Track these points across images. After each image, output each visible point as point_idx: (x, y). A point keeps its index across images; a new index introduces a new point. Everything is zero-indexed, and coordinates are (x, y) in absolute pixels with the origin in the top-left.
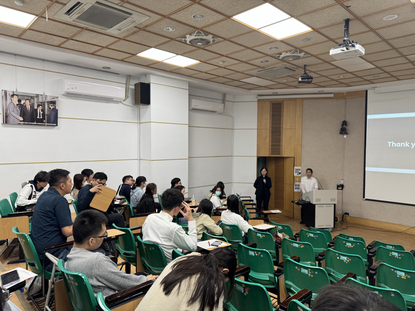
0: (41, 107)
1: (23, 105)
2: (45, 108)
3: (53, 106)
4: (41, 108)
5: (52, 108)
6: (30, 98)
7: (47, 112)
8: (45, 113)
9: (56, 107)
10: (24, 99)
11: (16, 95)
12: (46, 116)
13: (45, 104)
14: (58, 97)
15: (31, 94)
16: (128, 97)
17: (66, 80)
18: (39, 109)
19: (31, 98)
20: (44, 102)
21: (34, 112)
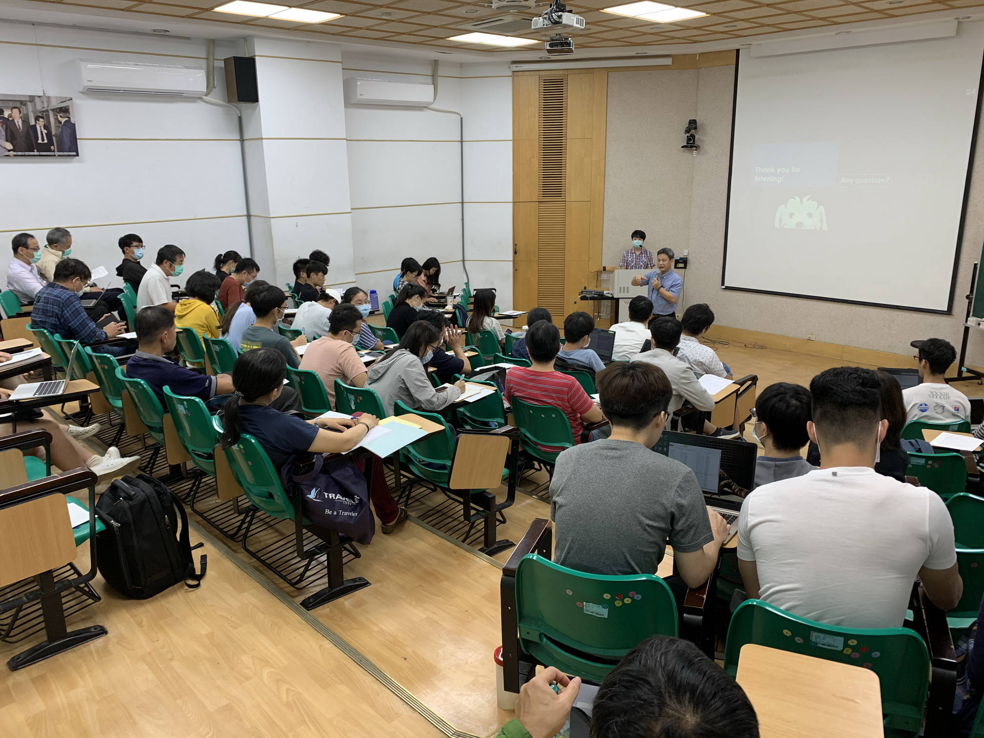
0: (43, 120)
1: (8, 119)
3: (65, 117)
4: (43, 123)
5: (63, 120)
6: (20, 103)
8: (52, 131)
9: (71, 119)
10: (7, 108)
12: (54, 138)
14: (71, 99)
15: (20, 96)
16: (215, 88)
17: (82, 63)
18: (38, 124)
20: (47, 111)
21: (31, 131)
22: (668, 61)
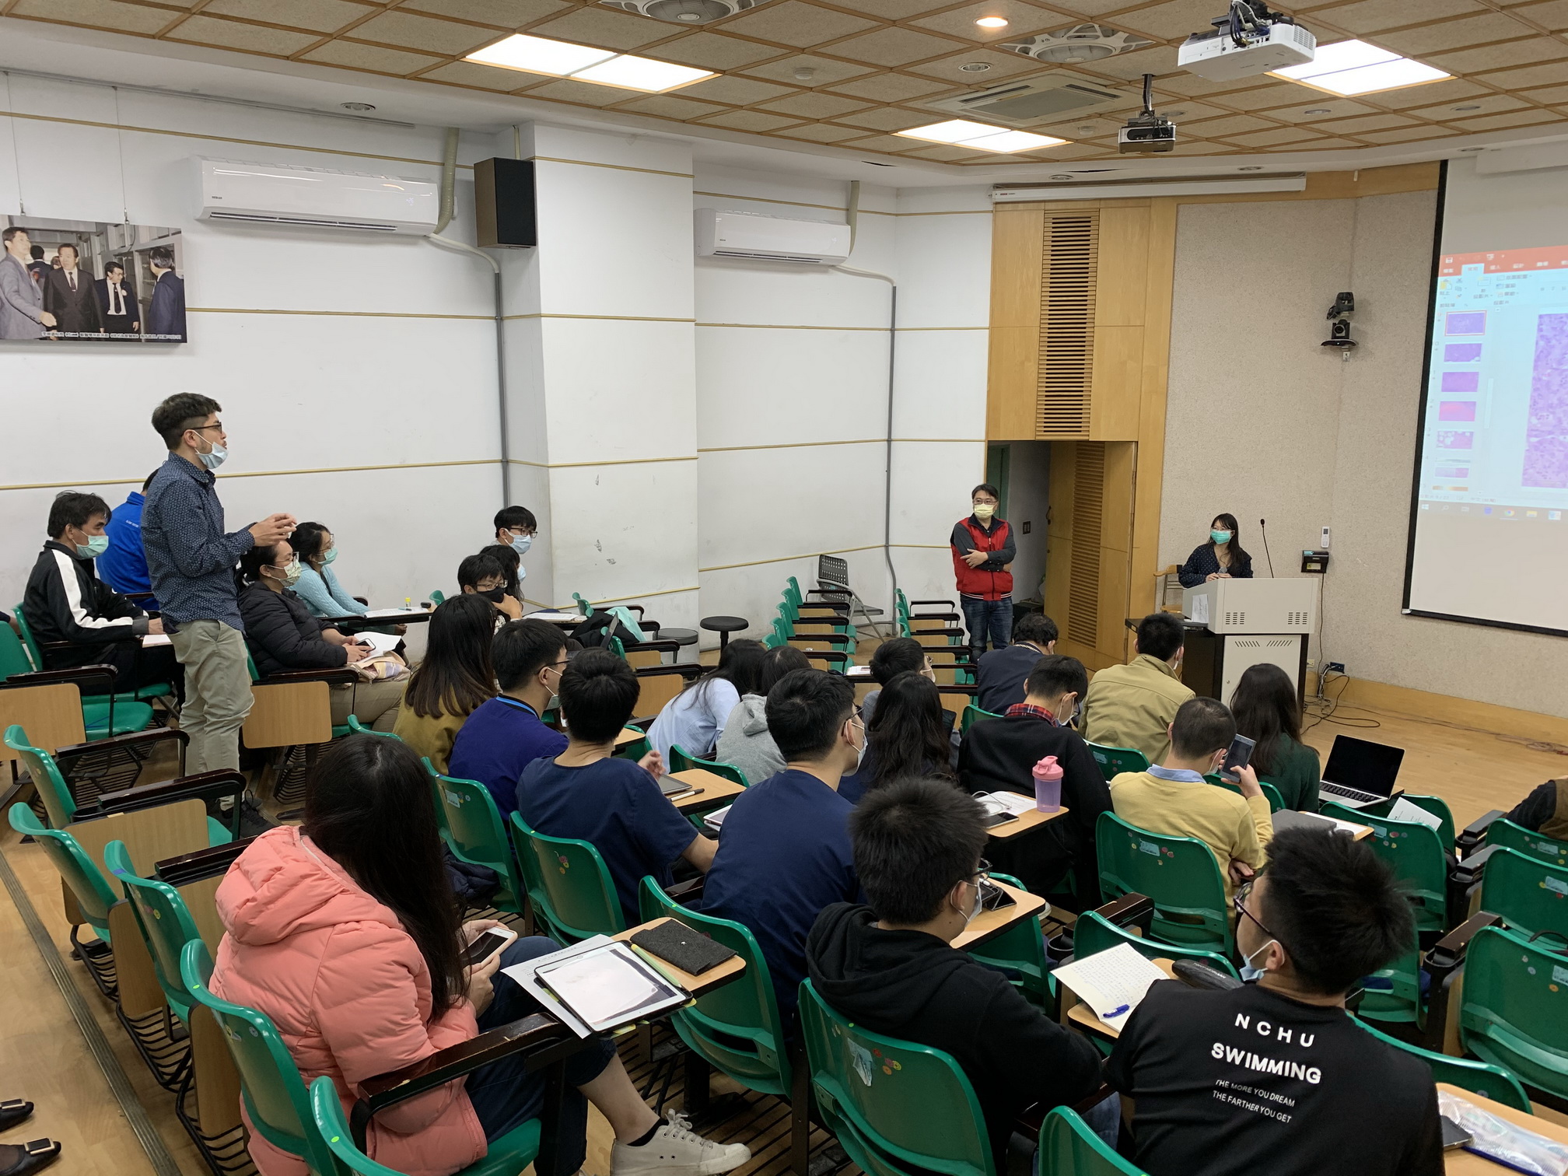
0: (120, 271)
1: (51, 267)
3: (164, 267)
4: (121, 277)
6: (76, 237)
7: (145, 290)
8: (136, 294)
9: (177, 270)
11: (23, 230)
12: (140, 306)
13: (133, 260)
14: (180, 232)
15: (78, 222)
16: (453, 218)
17: (204, 162)
18: (111, 279)
19: (80, 238)
20: (130, 253)
21: (94, 291)
22: (1299, 184)
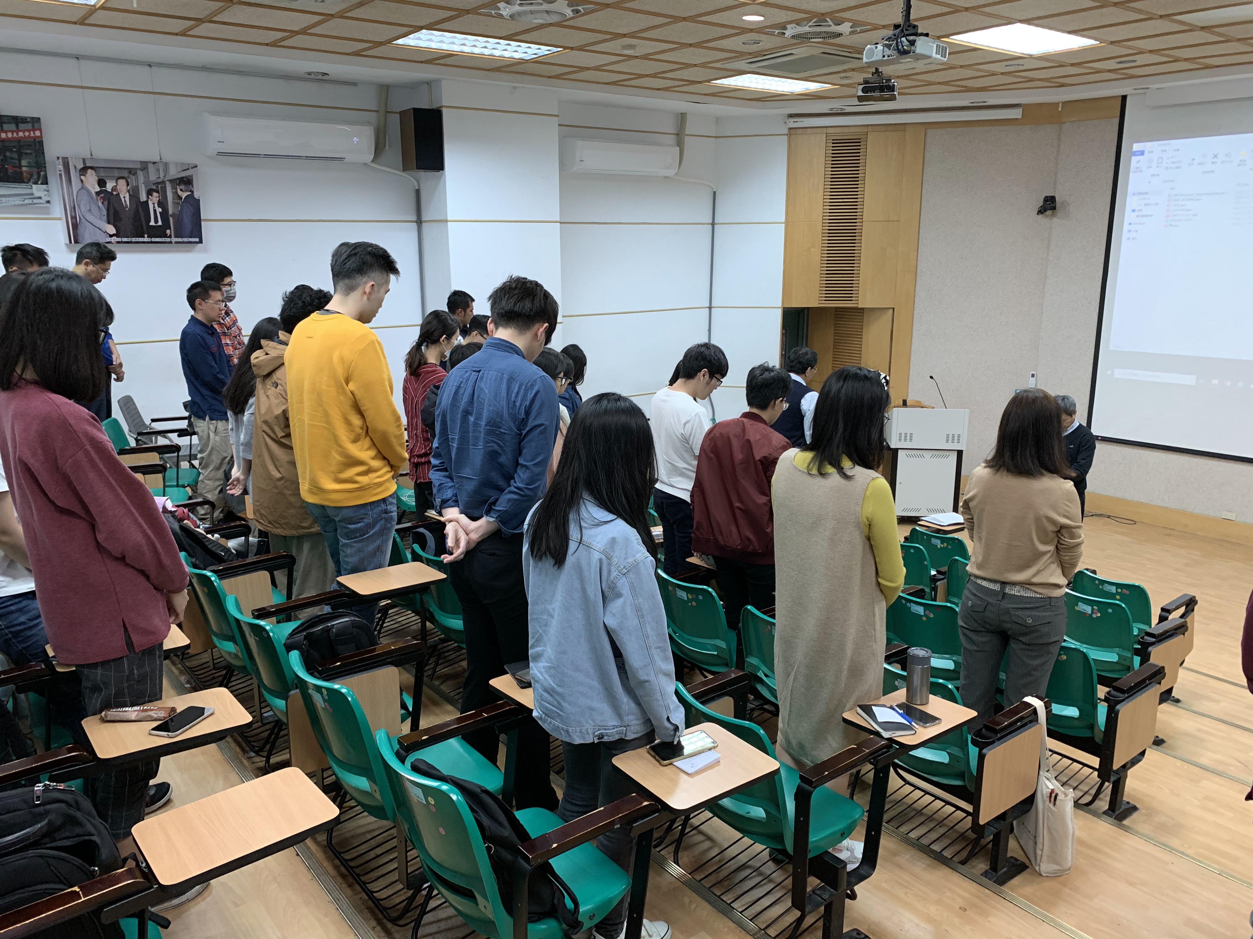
0: (157, 194)
1: (111, 193)
2: (165, 197)
3: (186, 191)
4: (158, 199)
5: (184, 195)
8: (168, 210)
9: (195, 193)
11: (92, 168)
12: (171, 219)
13: (165, 187)
14: (196, 166)
15: (128, 162)
16: (386, 152)
17: (210, 117)
18: (151, 200)
19: (130, 172)
20: (164, 182)
21: (140, 210)
22: (1016, 114)
